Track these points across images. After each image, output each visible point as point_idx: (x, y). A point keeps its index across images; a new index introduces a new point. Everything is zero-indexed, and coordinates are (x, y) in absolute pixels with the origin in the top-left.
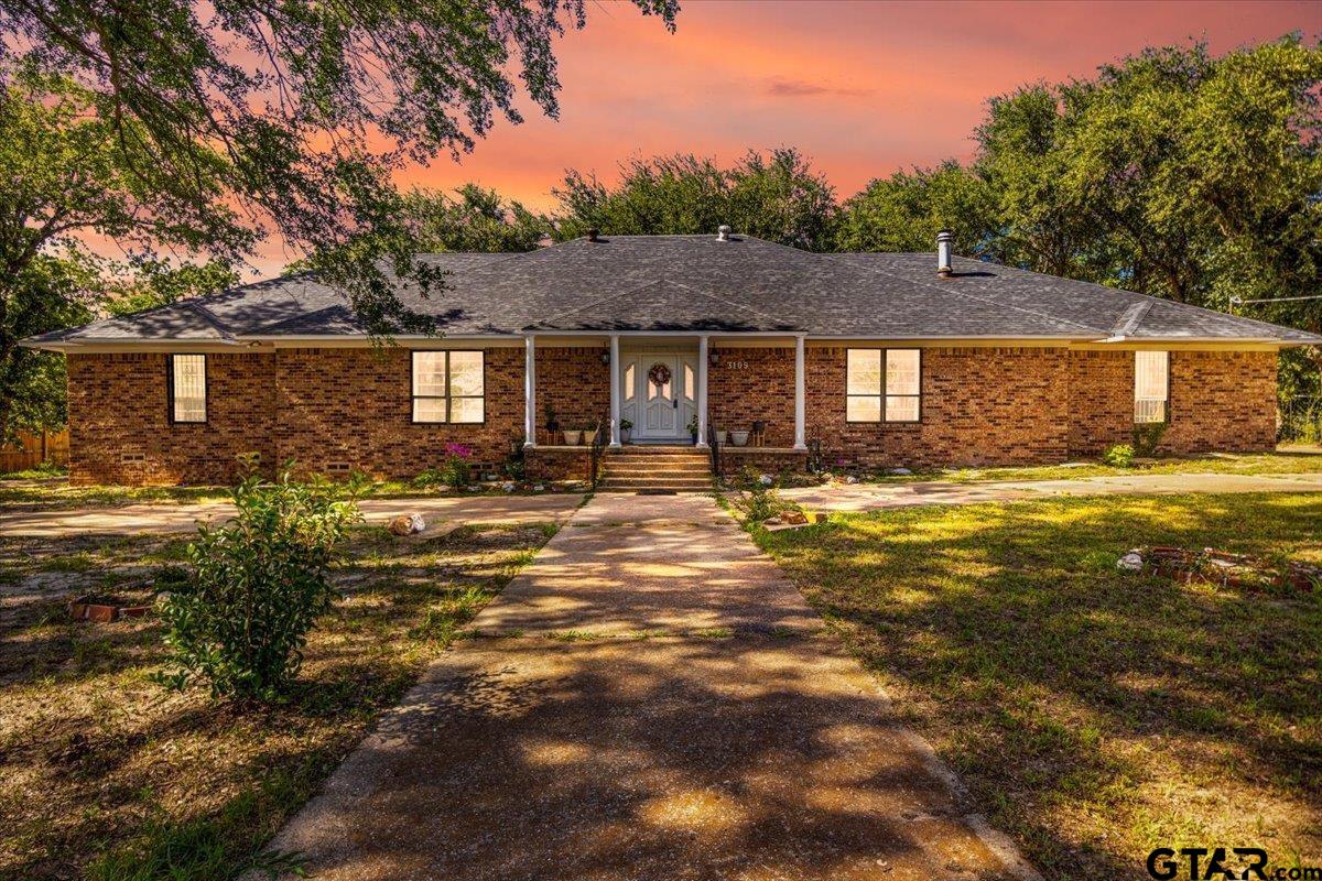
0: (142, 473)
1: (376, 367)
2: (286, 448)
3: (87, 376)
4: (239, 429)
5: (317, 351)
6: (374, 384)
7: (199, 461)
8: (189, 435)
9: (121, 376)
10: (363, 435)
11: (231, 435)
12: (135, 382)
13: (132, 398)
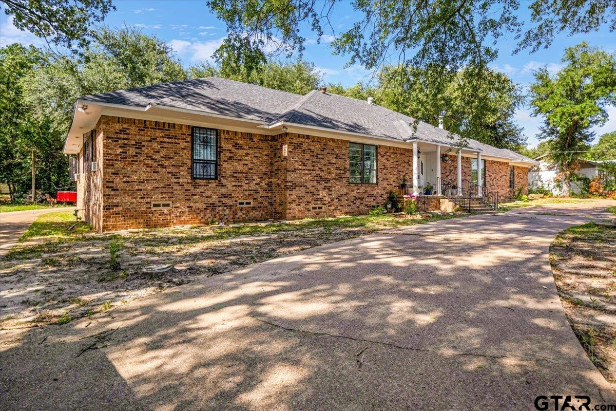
0: (168, 217)
1: (336, 150)
2: (291, 197)
3: (122, 136)
4: (240, 184)
5: (308, 137)
6: (335, 160)
7: (213, 206)
8: (205, 188)
9: (153, 139)
10: (329, 189)
11: (234, 188)
12: (165, 145)
13: (162, 157)
